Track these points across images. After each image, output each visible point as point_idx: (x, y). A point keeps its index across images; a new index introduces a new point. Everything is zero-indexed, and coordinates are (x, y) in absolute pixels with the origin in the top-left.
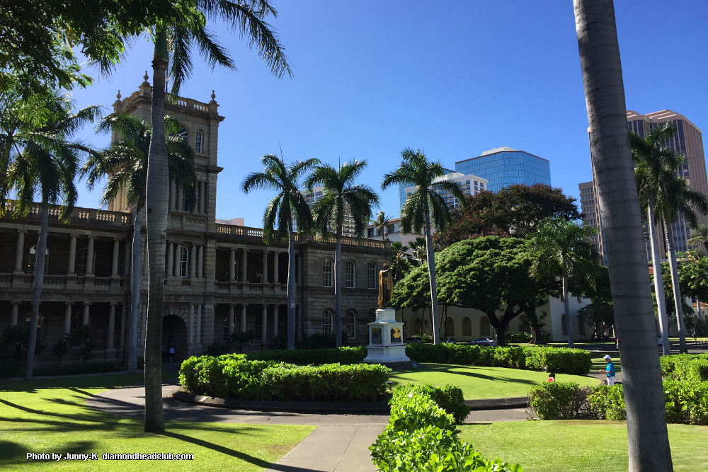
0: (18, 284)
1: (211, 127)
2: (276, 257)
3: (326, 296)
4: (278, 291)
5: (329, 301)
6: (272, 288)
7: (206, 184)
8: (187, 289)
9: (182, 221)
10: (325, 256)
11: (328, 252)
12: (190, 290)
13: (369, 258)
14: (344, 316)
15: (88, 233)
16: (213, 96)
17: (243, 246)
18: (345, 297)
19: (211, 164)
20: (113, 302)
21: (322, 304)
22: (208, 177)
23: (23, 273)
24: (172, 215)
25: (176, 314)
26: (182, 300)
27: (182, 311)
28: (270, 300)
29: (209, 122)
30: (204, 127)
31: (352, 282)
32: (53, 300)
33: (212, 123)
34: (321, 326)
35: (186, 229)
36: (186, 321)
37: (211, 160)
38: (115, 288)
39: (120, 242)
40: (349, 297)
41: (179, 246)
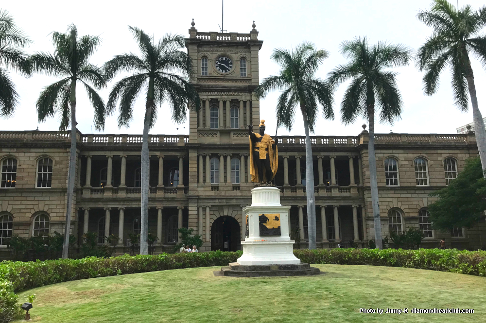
0: (108, 195)
1: (252, 52)
2: (332, 162)
3: (390, 196)
4: (335, 193)
5: (395, 201)
6: (329, 189)
7: (251, 102)
8: (237, 193)
9: (230, 135)
10: (386, 155)
11: (390, 151)
12: (240, 194)
13: (446, 154)
14: (416, 215)
15: (158, 153)
16: (254, 26)
17: (296, 154)
18: (414, 195)
19: (253, 84)
20: (180, 206)
21: (387, 203)
22: (251, 96)
23: (111, 186)
24: (220, 133)
25: (230, 215)
26: (234, 202)
27: (235, 213)
28: (327, 201)
29: (250, 49)
30: (247, 54)
31: (426, 181)
32: (133, 206)
33: (252, 49)
34: (387, 226)
35: (234, 142)
36: (239, 221)
37: (253, 81)
38: (180, 195)
39: (183, 159)
40: (420, 196)
41: (229, 158)
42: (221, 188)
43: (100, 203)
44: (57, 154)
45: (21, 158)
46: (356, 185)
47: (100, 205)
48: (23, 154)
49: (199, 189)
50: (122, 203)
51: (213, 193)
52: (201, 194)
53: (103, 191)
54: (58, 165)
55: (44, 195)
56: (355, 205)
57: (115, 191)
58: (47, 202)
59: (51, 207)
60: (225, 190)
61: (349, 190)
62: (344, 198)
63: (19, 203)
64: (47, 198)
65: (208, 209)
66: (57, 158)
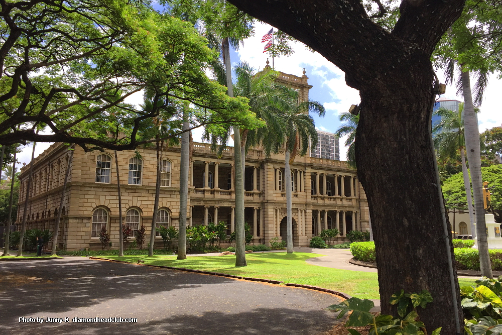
2: (343, 179)
8: (296, 200)
12: (298, 200)
16: (304, 72)
20: (256, 207)
26: (294, 206)
27: (294, 214)
28: (341, 208)
29: (303, 90)
30: (300, 93)
32: (225, 205)
33: (305, 90)
36: (296, 220)
38: (256, 198)
39: (257, 169)
42: (286, 195)
43: (202, 202)
44: (175, 158)
45: (146, 159)
46: (355, 197)
47: (202, 204)
48: (148, 155)
49: (275, 195)
50: (217, 203)
51: (282, 199)
52: (275, 199)
53: (203, 192)
54: (176, 167)
55: (166, 193)
56: (354, 211)
57: (213, 192)
58: (169, 200)
59: (172, 203)
61: (351, 200)
62: (350, 207)
63: (146, 199)
64: (169, 196)
65: (279, 211)
66: (176, 161)
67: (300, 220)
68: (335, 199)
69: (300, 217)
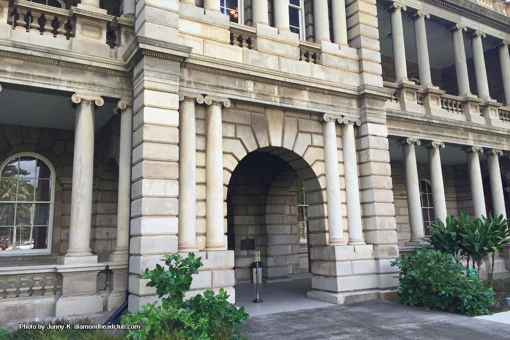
4: (495, 119)
8: (314, 70)
12: (321, 75)
27: (305, 139)
38: (88, 45)
42: (261, 43)
52: (194, 47)
60: (278, 51)
65: (216, 113)
67: (335, 170)
68: (462, 106)
69: (334, 155)
